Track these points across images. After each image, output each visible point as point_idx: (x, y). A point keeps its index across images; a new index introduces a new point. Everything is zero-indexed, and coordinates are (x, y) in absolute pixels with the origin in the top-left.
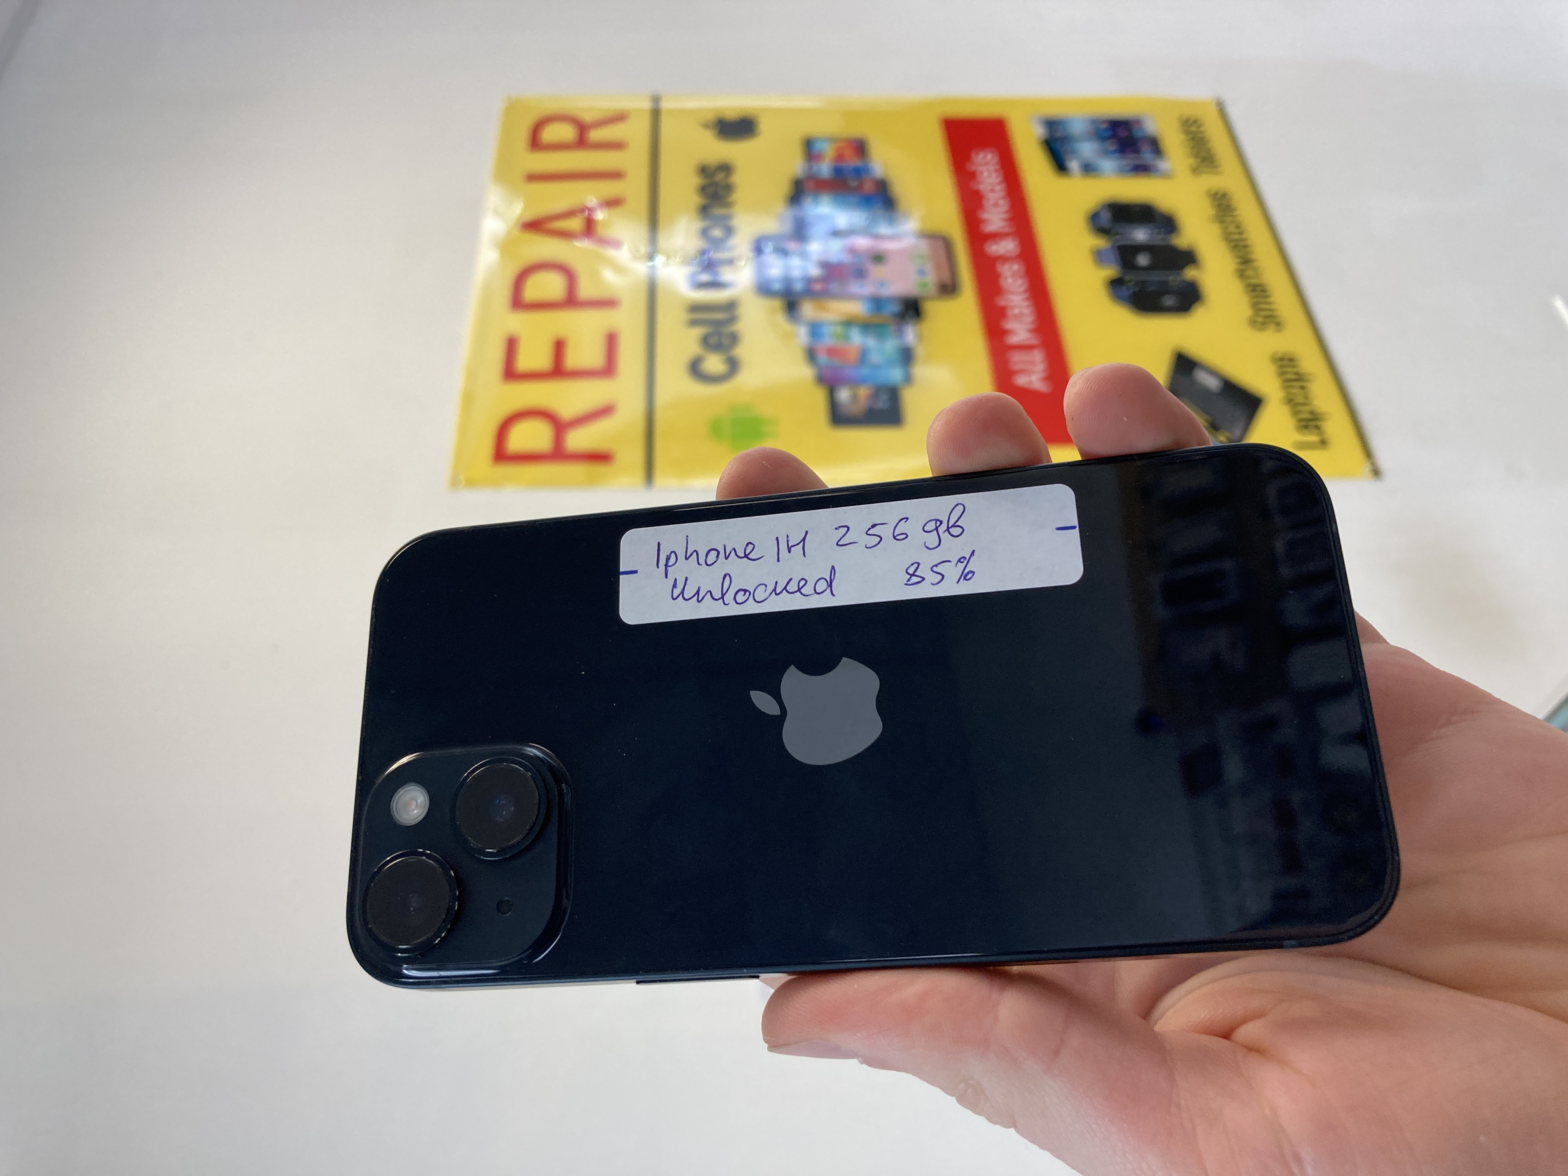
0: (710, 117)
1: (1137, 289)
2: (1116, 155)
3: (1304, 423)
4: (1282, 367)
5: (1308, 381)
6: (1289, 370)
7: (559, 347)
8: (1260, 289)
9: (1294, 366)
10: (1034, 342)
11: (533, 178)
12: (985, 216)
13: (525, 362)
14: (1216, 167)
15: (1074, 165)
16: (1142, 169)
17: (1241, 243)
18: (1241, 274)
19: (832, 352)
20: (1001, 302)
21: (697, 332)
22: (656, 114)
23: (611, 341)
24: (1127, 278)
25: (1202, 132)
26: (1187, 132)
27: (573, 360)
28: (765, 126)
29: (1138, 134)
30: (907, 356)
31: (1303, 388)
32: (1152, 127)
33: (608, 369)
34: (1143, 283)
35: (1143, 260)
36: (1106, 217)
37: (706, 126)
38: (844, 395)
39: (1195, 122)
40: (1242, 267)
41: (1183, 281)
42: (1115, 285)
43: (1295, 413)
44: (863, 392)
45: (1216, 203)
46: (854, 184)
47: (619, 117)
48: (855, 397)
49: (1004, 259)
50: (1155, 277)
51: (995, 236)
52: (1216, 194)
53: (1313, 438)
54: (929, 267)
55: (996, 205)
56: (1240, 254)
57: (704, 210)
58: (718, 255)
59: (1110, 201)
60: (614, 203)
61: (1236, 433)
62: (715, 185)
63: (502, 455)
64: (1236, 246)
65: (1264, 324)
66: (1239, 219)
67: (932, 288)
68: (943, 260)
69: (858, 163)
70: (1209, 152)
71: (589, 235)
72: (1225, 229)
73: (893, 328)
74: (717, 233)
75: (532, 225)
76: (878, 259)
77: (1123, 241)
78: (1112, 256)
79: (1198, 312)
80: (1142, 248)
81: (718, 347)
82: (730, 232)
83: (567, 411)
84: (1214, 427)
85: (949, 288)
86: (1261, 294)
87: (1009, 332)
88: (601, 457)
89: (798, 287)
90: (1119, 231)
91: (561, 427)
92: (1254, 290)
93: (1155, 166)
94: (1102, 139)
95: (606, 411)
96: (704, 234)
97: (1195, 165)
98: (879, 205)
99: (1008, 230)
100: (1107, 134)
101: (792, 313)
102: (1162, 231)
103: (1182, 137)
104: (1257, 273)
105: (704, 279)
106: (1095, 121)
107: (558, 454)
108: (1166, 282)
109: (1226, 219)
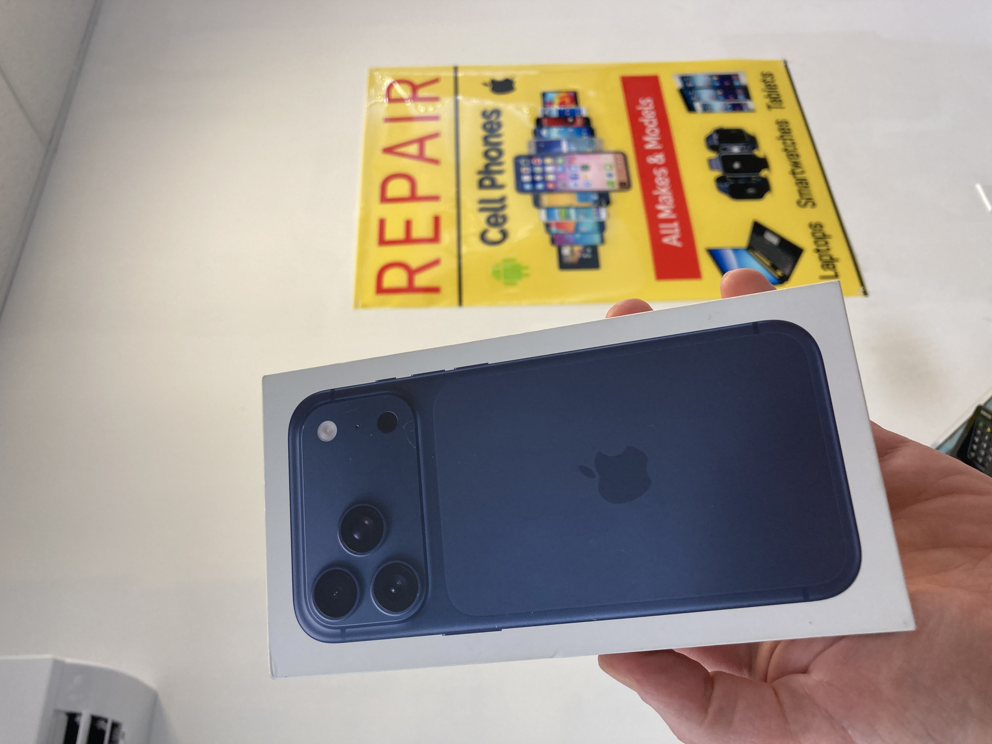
0: (488, 80)
1: (733, 183)
2: (722, 99)
3: (825, 264)
4: (814, 230)
5: (830, 238)
6: (817, 232)
7: (408, 224)
8: (803, 181)
10: (673, 216)
11: (390, 120)
12: (646, 139)
13: (389, 235)
14: (781, 105)
15: (698, 106)
16: (737, 108)
17: (794, 153)
18: (793, 173)
19: (559, 225)
20: (655, 193)
22: (456, 80)
23: (437, 221)
24: (728, 177)
25: (773, 82)
26: (764, 81)
27: (416, 233)
28: (518, 85)
29: (736, 83)
30: (602, 227)
31: (827, 243)
32: (743, 80)
34: (736, 179)
35: (737, 165)
36: (715, 137)
37: (485, 84)
39: (770, 75)
40: (793, 168)
41: (760, 178)
42: (720, 181)
43: (820, 258)
44: (577, 249)
45: (782, 127)
46: (570, 120)
47: (435, 81)
48: (572, 252)
49: (657, 166)
50: (743, 176)
51: (652, 152)
52: (781, 122)
53: (831, 273)
54: (614, 172)
55: (652, 131)
56: (794, 160)
57: (486, 139)
58: (494, 168)
59: (719, 128)
60: (435, 135)
61: (787, 272)
62: (491, 123)
63: (380, 290)
64: (792, 155)
65: (805, 205)
66: (794, 138)
67: (616, 186)
68: (622, 167)
69: (573, 107)
70: (778, 95)
71: (421, 156)
72: (784, 143)
73: (594, 210)
74: (493, 154)
75: (389, 150)
76: (585, 168)
77: (725, 153)
78: (719, 163)
79: (768, 197)
80: (736, 158)
81: (496, 225)
82: (501, 153)
83: (414, 264)
84: (774, 267)
85: (625, 186)
86: (805, 185)
87: (660, 211)
88: (435, 290)
89: (540, 186)
90: (723, 147)
91: (411, 273)
92: (801, 183)
93: (746, 104)
94: (715, 88)
95: (435, 263)
96: (486, 154)
97: (770, 104)
98: (585, 134)
99: (659, 147)
100: (717, 84)
101: (537, 203)
102: (749, 147)
103: (762, 86)
104: (803, 172)
105: (487, 182)
106: (711, 76)
107: (411, 288)
108: (750, 178)
109: (785, 137)
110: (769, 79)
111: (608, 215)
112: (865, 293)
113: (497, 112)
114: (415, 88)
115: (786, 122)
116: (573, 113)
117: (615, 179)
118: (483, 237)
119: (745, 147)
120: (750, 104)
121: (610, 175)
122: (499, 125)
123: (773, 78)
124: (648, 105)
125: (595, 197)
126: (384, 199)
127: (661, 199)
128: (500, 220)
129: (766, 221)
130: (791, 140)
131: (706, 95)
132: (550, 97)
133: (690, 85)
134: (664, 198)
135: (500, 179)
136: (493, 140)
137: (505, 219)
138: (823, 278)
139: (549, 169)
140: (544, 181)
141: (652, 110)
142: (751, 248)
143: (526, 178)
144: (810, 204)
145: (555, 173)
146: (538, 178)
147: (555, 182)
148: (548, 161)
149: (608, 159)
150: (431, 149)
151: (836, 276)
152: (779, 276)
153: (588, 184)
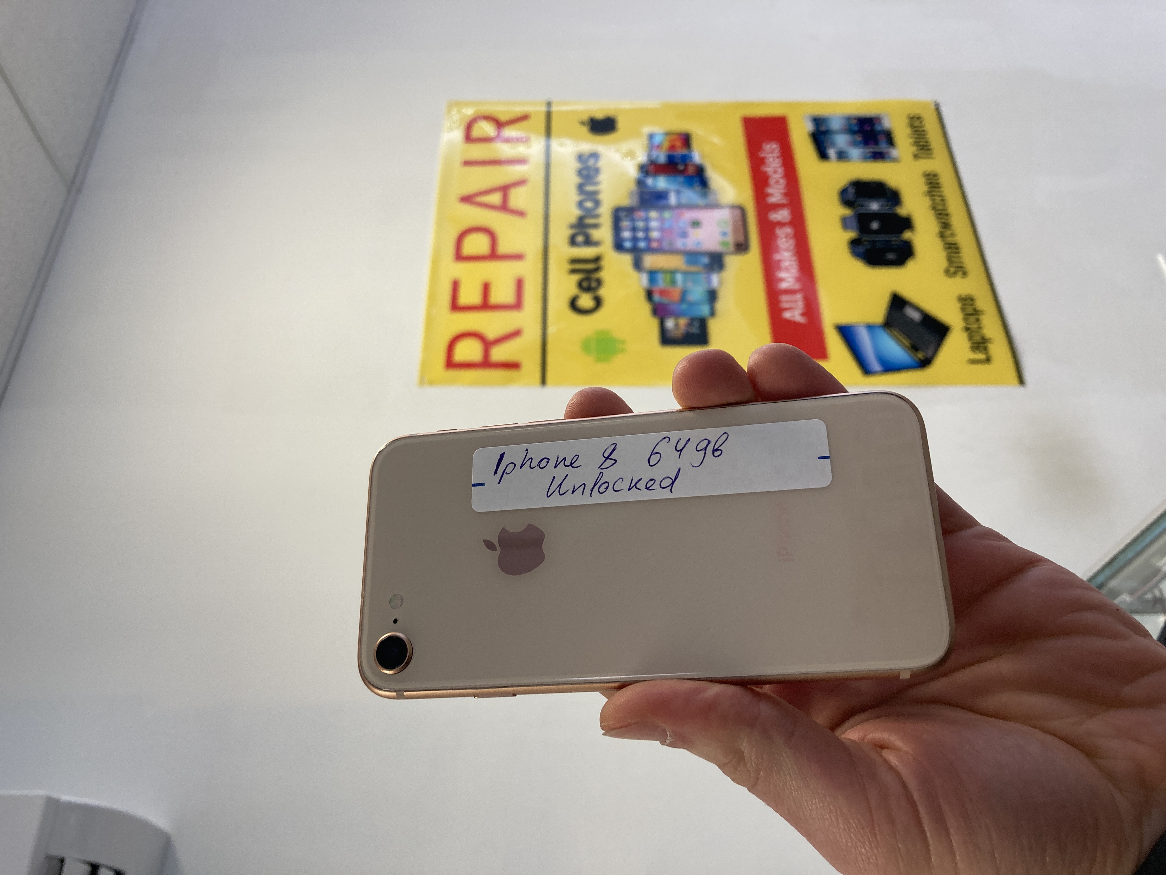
0: (585, 117)
1: (870, 247)
2: (861, 145)
3: (975, 345)
4: (964, 304)
5: (982, 314)
6: (968, 307)
7: (486, 288)
8: (954, 246)
9: (972, 305)
10: (797, 287)
11: (467, 163)
12: (770, 191)
13: (464, 299)
14: (930, 154)
15: (832, 153)
16: (879, 156)
17: (943, 212)
18: (942, 236)
19: (662, 293)
20: (776, 257)
21: (576, 277)
22: (549, 115)
23: (520, 284)
24: (864, 239)
25: (921, 127)
26: (912, 126)
27: (495, 298)
28: (621, 124)
29: (878, 128)
30: (712, 296)
31: (978, 320)
32: (887, 124)
33: (518, 305)
34: (874, 242)
35: (875, 225)
36: (852, 190)
37: (583, 123)
38: (670, 323)
39: (919, 118)
40: (941, 230)
41: (902, 241)
42: (854, 244)
43: (970, 338)
44: (683, 322)
45: (929, 181)
46: (681, 167)
47: (524, 118)
48: (677, 325)
49: (781, 224)
50: (881, 238)
51: (776, 207)
52: (929, 175)
53: (981, 356)
54: (729, 229)
55: (777, 182)
56: (943, 221)
57: (581, 188)
58: (590, 221)
59: (856, 180)
60: (521, 182)
61: (930, 353)
62: (587, 168)
63: (450, 364)
64: (940, 214)
65: (954, 274)
66: (943, 194)
67: (732, 248)
68: (740, 223)
69: (684, 151)
70: (927, 142)
71: (504, 207)
72: (933, 200)
73: (705, 276)
74: (589, 204)
75: (467, 199)
76: (696, 224)
77: (862, 211)
78: (854, 223)
79: (911, 264)
80: (875, 216)
81: (588, 290)
82: (597, 204)
83: (491, 334)
84: (915, 348)
85: (742, 247)
86: (955, 251)
87: (779, 280)
88: (513, 366)
89: (642, 245)
90: (860, 203)
91: (488, 345)
92: (950, 248)
93: (888, 153)
94: (852, 132)
95: (516, 334)
96: (580, 205)
97: (916, 153)
98: (698, 184)
99: (784, 202)
100: (856, 128)
101: (638, 265)
102: (890, 203)
103: (908, 131)
104: (953, 235)
105: (580, 239)
106: (849, 119)
107: (486, 363)
108: (890, 241)
109: (934, 193)
110: (917, 124)
111: (721, 282)
112: (1021, 381)
113: (595, 155)
114: (500, 125)
115: (936, 175)
116: (686, 159)
117: (730, 239)
118: (573, 305)
119: (886, 203)
120: (894, 152)
121: (724, 234)
122: (597, 171)
123: (921, 122)
124: (772, 152)
125: (706, 260)
126: (459, 256)
127: (782, 265)
128: (594, 284)
129: (908, 293)
130: (940, 196)
131: (842, 140)
132: (657, 139)
133: (823, 128)
134: (786, 263)
135: (596, 234)
137: (599, 282)
138: (973, 362)
139: (654, 224)
140: (648, 239)
141: (778, 157)
142: (888, 324)
143: (626, 234)
144: (961, 273)
145: (661, 229)
146: (641, 235)
147: (659, 241)
148: (653, 214)
149: (723, 215)
150: (516, 197)
151: (988, 360)
152: (920, 359)
153: (698, 243)
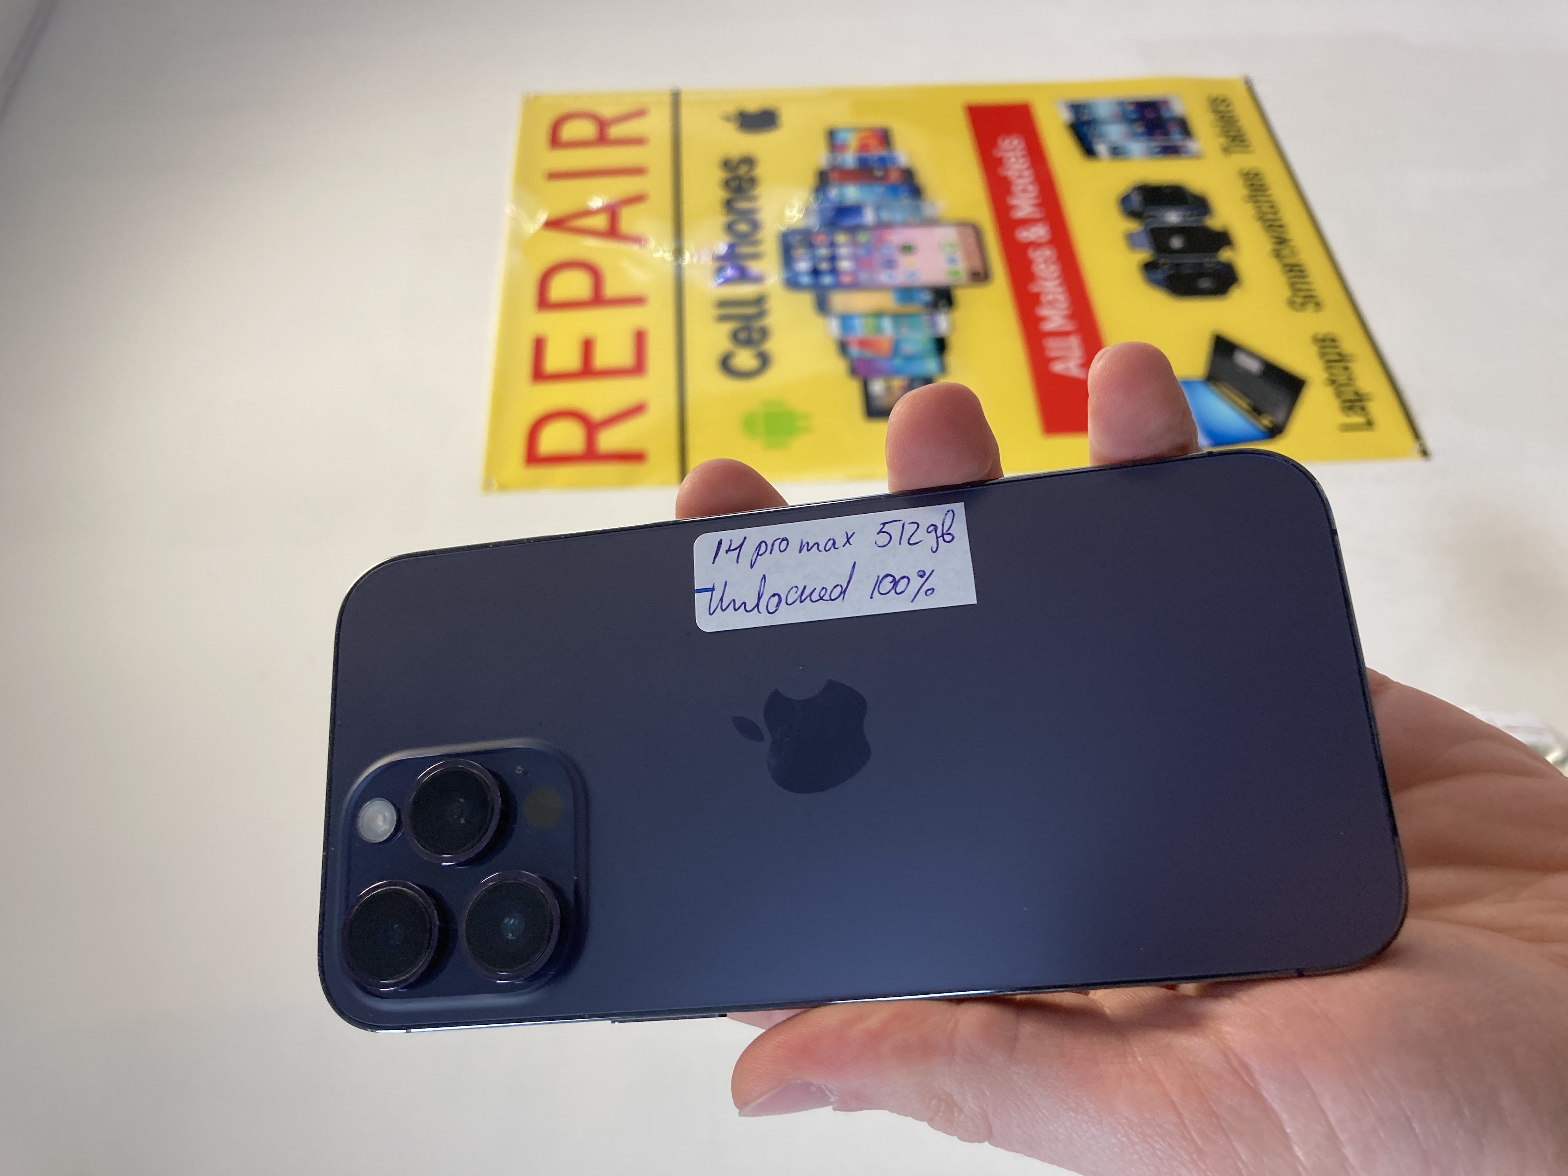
0: (731, 109)
1: (1172, 272)
2: (1144, 138)
3: (1347, 404)
4: (1323, 348)
5: (1350, 361)
6: (1331, 350)
7: (588, 347)
8: (1297, 268)
10: (1069, 326)
11: (554, 176)
12: (1014, 201)
13: (553, 362)
14: (1247, 146)
15: (1101, 148)
16: (1171, 151)
17: (1276, 223)
18: (1278, 254)
19: (864, 344)
20: (1034, 288)
21: (727, 327)
22: (676, 109)
23: (640, 339)
24: (1162, 261)
25: (1229, 111)
26: (1216, 111)
27: (602, 359)
28: (786, 117)
29: (1165, 114)
30: (941, 345)
31: (1346, 368)
32: (1179, 108)
33: (638, 368)
34: (1179, 265)
35: (1176, 242)
36: (1136, 200)
37: (727, 119)
38: (878, 387)
39: (1224, 101)
40: (1278, 247)
41: (1219, 263)
42: (1149, 268)
43: (1339, 394)
44: (897, 383)
45: (1249, 183)
46: (879, 173)
47: (638, 113)
48: (889, 389)
49: (1035, 245)
50: (1190, 259)
51: (1025, 222)
52: (1248, 174)
53: (1358, 420)
54: (959, 255)
55: (1024, 191)
56: (1275, 234)
57: (729, 205)
58: (745, 250)
59: (1140, 184)
60: (637, 199)
61: (1280, 417)
62: (739, 178)
63: (534, 458)
64: (1271, 226)
65: (1303, 304)
66: (1272, 198)
67: (963, 277)
68: (973, 247)
69: (882, 152)
70: (1239, 131)
71: (613, 232)
72: (1259, 209)
73: (925, 318)
74: (743, 227)
75: (555, 224)
76: (907, 249)
77: (1155, 224)
78: (1145, 239)
79: (1236, 295)
80: (1175, 230)
81: (748, 342)
82: (755, 226)
83: (598, 411)
84: (1257, 411)
85: (980, 276)
86: (1299, 274)
87: (1042, 319)
88: (634, 457)
89: (827, 280)
90: (1151, 214)
91: (592, 427)
92: (1291, 271)
93: (1185, 147)
94: (1131, 121)
95: (637, 410)
96: (730, 228)
97: (1225, 145)
98: (906, 194)
99: (1038, 215)
100: (1134, 116)
101: (822, 306)
102: (1195, 212)
103: (1211, 117)
104: (1294, 253)
106: (1121, 104)
107: (591, 455)
108: (1201, 265)
109: (1259, 198)
110: (1222, 108)
111: (952, 326)
112: (1425, 453)
113: (749, 161)
114: (602, 125)
115: (1256, 174)
116: (885, 162)
117: (962, 267)
118: (726, 365)
119: (1188, 213)
120: (1193, 145)
121: (952, 261)
122: (753, 182)
123: (1228, 106)
124: (1013, 150)
125: (927, 297)
126: (544, 303)
127: (1044, 299)
128: (756, 336)
129: (1236, 333)
130: (1268, 202)
131: (1115, 132)
132: (843, 136)
133: (1085, 118)
134: (1050, 297)
135: (754, 267)
136: (743, 205)
137: (764, 333)
138: (1347, 428)
139: (843, 251)
140: (834, 271)
141: (1023, 156)
142: (1213, 377)
143: (803, 266)
144: (1312, 304)
145: (855, 258)
146: (824, 266)
147: (854, 273)
148: (841, 238)
149: (948, 235)
150: (629, 219)
151: (1369, 424)
152: (1266, 427)
153: (913, 274)
